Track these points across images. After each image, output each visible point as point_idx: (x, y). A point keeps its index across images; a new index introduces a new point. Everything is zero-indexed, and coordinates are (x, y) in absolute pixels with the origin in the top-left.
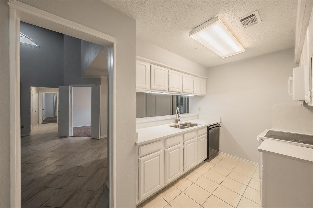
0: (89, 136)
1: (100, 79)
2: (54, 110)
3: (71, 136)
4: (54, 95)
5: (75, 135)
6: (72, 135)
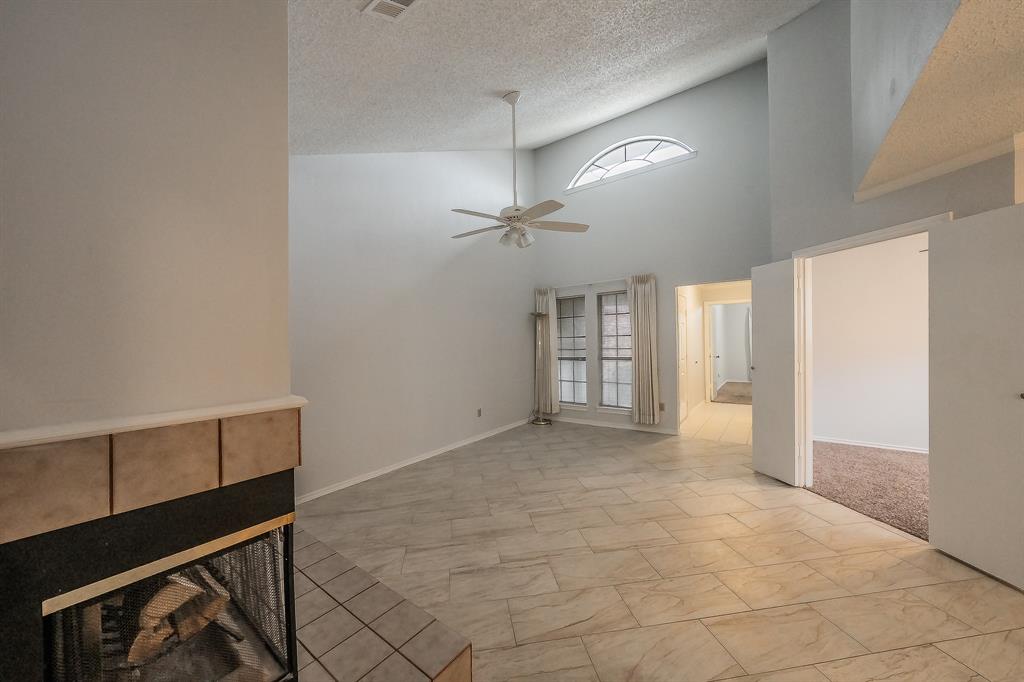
3: (804, 487)
6: (810, 483)
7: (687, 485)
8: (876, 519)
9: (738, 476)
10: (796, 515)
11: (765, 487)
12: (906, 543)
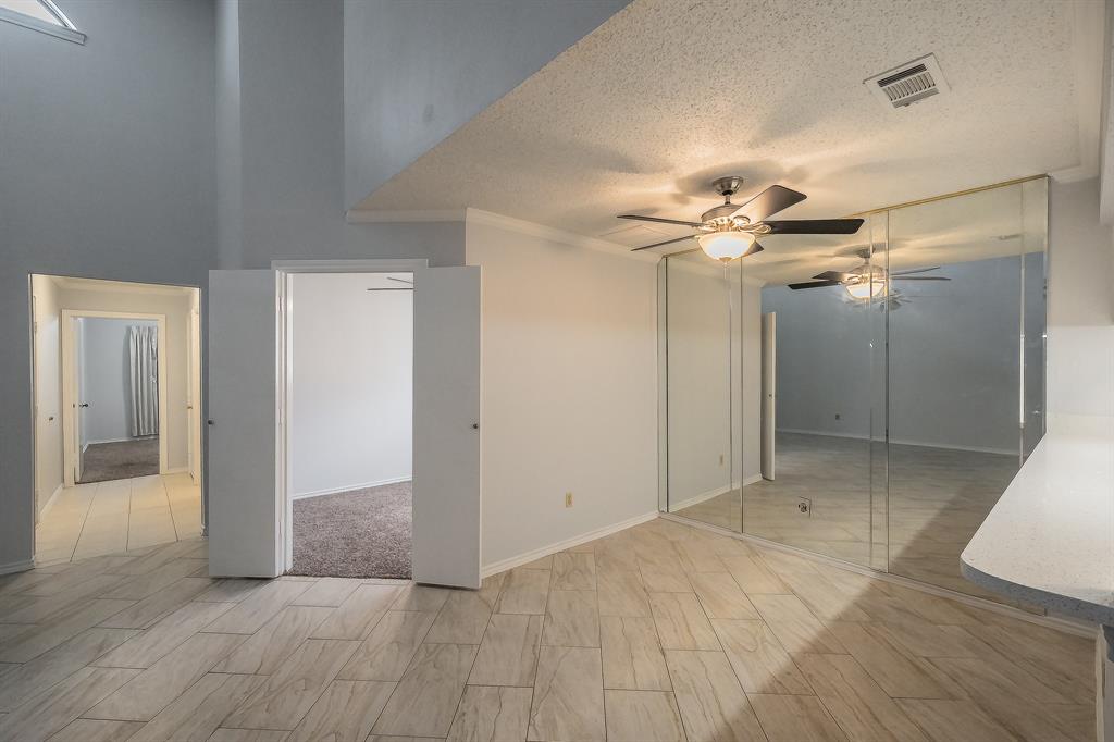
0: (398, 573)
1: (462, 224)
2: (131, 401)
3: (285, 574)
4: (129, 330)
5: (309, 566)
6: (289, 567)
7: (105, 662)
8: (365, 577)
9: (190, 598)
10: (295, 618)
11: (238, 597)
12: (397, 590)
